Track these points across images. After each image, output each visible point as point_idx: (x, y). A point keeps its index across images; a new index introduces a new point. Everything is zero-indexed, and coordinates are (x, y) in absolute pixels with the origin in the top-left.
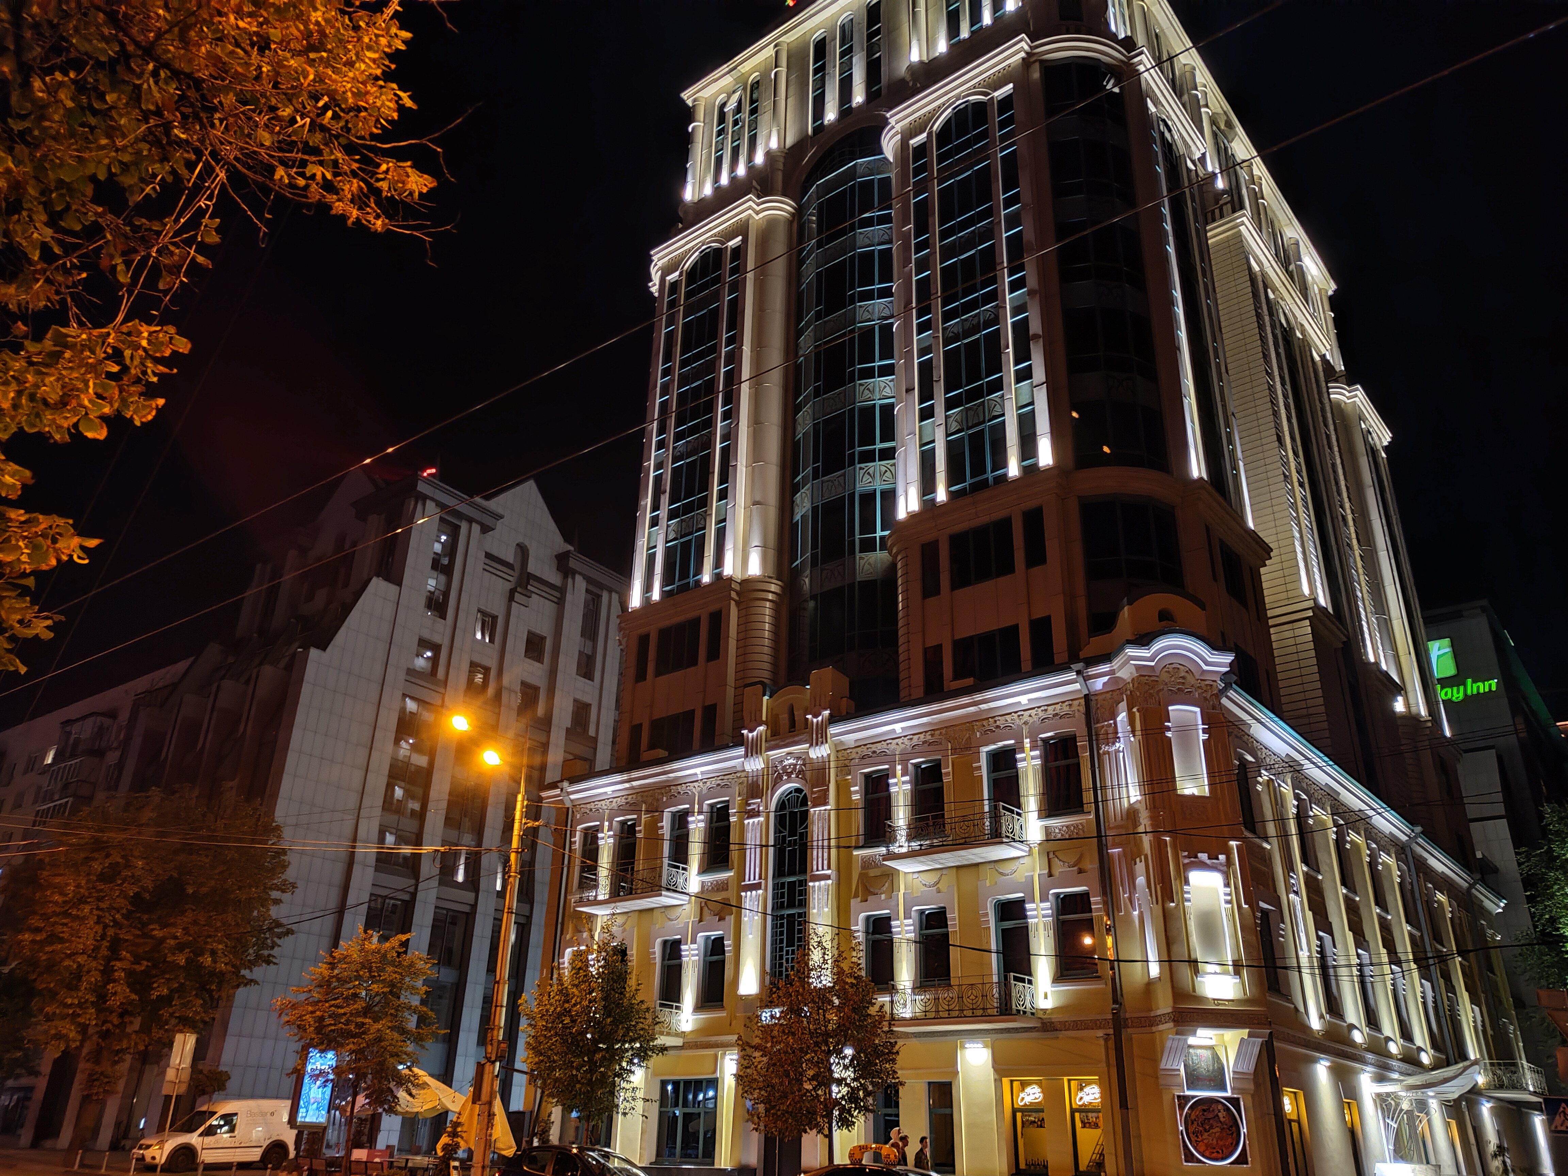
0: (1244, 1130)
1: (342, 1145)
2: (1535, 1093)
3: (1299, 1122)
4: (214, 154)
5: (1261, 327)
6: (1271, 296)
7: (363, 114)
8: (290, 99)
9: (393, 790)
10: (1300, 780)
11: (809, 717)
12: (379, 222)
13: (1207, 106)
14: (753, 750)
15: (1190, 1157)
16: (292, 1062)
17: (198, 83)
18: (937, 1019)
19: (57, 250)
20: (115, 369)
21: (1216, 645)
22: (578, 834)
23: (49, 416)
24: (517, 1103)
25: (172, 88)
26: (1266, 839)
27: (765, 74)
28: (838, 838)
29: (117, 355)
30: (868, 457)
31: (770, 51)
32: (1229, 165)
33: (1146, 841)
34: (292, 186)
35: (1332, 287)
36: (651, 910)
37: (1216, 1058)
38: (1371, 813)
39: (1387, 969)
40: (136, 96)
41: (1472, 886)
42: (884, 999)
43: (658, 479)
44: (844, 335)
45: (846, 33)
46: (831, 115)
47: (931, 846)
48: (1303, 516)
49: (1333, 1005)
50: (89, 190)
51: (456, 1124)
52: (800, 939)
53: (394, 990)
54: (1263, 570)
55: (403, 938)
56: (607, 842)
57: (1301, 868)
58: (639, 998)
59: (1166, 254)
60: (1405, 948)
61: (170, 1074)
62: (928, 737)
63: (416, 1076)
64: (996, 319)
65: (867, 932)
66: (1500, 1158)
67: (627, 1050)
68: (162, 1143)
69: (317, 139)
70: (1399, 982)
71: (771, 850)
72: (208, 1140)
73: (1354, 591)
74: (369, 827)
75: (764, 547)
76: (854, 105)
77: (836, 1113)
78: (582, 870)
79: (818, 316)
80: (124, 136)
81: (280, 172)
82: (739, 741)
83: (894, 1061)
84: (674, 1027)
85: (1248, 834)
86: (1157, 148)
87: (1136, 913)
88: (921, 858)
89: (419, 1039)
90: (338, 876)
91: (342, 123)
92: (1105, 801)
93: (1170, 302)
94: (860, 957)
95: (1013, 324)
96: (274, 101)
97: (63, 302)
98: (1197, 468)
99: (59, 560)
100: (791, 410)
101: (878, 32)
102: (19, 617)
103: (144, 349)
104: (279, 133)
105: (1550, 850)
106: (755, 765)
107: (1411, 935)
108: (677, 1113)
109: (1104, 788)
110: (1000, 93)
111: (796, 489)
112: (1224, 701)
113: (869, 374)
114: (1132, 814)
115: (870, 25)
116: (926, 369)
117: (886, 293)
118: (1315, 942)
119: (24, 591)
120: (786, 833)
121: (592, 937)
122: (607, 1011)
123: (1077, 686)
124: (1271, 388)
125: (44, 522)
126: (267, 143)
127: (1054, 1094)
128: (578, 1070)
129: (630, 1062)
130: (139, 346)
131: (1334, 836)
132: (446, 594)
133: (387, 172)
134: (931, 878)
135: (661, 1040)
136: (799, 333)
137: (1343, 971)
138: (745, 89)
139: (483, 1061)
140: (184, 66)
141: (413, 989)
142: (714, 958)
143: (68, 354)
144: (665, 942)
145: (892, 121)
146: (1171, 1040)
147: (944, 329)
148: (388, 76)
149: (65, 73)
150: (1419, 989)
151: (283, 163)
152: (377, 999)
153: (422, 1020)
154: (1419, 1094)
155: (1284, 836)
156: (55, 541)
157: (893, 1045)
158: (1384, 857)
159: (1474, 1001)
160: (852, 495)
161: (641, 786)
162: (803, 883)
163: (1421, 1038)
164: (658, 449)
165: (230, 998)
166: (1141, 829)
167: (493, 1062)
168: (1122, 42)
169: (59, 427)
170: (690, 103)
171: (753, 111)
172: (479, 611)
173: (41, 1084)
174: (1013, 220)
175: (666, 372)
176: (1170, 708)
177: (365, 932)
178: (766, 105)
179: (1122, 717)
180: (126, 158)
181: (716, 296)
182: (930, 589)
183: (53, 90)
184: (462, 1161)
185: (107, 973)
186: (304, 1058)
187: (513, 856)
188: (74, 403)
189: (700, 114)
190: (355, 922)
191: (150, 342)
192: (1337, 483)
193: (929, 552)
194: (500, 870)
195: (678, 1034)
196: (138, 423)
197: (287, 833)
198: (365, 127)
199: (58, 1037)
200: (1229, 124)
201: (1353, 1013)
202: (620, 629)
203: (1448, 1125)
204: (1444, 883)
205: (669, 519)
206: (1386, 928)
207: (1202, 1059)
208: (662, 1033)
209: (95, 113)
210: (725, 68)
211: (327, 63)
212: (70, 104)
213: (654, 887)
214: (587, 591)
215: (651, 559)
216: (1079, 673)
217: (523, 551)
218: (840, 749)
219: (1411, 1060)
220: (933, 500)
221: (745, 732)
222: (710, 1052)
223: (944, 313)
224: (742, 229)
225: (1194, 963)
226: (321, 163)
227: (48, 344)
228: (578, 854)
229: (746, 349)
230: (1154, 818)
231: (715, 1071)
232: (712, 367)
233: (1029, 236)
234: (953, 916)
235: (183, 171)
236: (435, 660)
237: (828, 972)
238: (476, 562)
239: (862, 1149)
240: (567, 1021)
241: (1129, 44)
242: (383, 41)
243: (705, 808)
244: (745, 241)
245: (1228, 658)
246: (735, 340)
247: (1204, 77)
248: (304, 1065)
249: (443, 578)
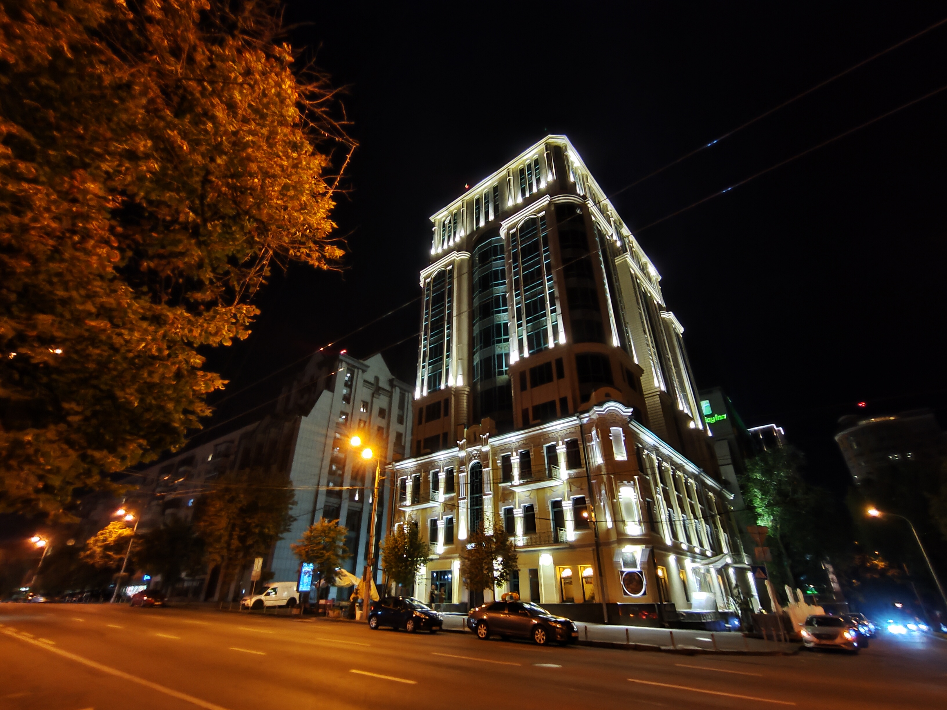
0: (645, 582)
1: (316, 599)
2: (748, 565)
3: (664, 579)
4: (269, 246)
5: (636, 292)
6: (638, 281)
7: (320, 230)
8: (294, 226)
9: (332, 467)
10: (659, 453)
11: (481, 436)
12: (325, 267)
13: (612, 217)
14: (462, 448)
15: (626, 594)
16: (297, 568)
17: (263, 223)
18: (532, 545)
19: (214, 280)
20: (234, 321)
21: (627, 405)
22: (399, 481)
23: (211, 338)
24: (380, 581)
25: (255, 225)
26: (647, 475)
27: (459, 210)
28: (493, 480)
29: (235, 316)
30: (499, 341)
31: (460, 203)
32: (621, 237)
33: (605, 477)
34: (295, 255)
35: (660, 278)
36: (426, 508)
37: (633, 557)
38: (684, 464)
39: (693, 521)
40: (242, 228)
41: (722, 489)
42: (512, 539)
43: (424, 352)
44: (489, 299)
45: (486, 196)
46: (482, 224)
47: (527, 482)
48: (654, 358)
49: (675, 535)
50: (226, 259)
51: (357, 590)
52: (481, 518)
53: (334, 540)
54: (641, 378)
55: (337, 521)
56: (409, 484)
57: (661, 485)
58: (422, 541)
59: (601, 268)
60: (699, 513)
61: (254, 573)
62: (525, 442)
63: (342, 572)
64: (543, 291)
65: (505, 514)
66: (737, 589)
67: (418, 561)
68: (251, 599)
69: (304, 239)
70: (698, 525)
71: (469, 485)
72: (268, 597)
73: (674, 384)
74: (324, 481)
75: (463, 375)
76: (490, 220)
77: (496, 582)
78: (401, 494)
79: (480, 292)
80: (238, 241)
81: (291, 252)
82: (457, 445)
83: (516, 562)
84: (435, 551)
85: (641, 473)
86: (596, 232)
87: (602, 504)
88: (524, 486)
89: (343, 558)
90: (312, 499)
91: (312, 234)
92: (589, 463)
93: (604, 284)
94: (503, 523)
95: (549, 293)
96: (289, 227)
97: (217, 298)
98: (616, 342)
99: (215, 388)
100: (471, 326)
101: (497, 195)
102: (200, 409)
103: (244, 314)
104: (291, 238)
105: (748, 476)
106: (462, 454)
107: (701, 509)
108: (438, 583)
109: (588, 458)
110: (540, 215)
111: (474, 353)
112: (630, 425)
113: (499, 312)
114: (599, 467)
115: (494, 193)
116: (519, 310)
117: (504, 284)
118: (667, 512)
119: (202, 400)
120: (474, 478)
121: (405, 519)
122: (411, 546)
123: (577, 422)
124: (641, 314)
125: (209, 375)
126: (287, 241)
127: (575, 572)
128: (401, 568)
129: (420, 565)
130: (243, 313)
131: (672, 473)
132: (350, 394)
133: (328, 250)
134: (528, 493)
135: (431, 557)
136: (473, 298)
137: (677, 523)
138: (452, 216)
139: (366, 566)
140: (257, 217)
141: (341, 540)
142: (450, 525)
143: (218, 316)
144: (432, 520)
145: (503, 225)
146: (617, 551)
147: (525, 296)
148: (328, 217)
149: (218, 221)
150: (705, 528)
151: (293, 248)
152: (328, 544)
153: (344, 551)
154: (706, 567)
155: (654, 474)
156: (213, 382)
157: (516, 556)
158: (690, 480)
159: (725, 531)
160: (494, 356)
161: (422, 463)
162: (481, 497)
163: (707, 546)
164: (424, 341)
165: (274, 546)
166: (603, 473)
167: (370, 566)
168: (582, 197)
169: (215, 342)
170: (433, 221)
171: (455, 223)
172: (362, 401)
173: (207, 577)
174: (547, 258)
175: (426, 314)
176: (611, 428)
177: (323, 519)
178: (459, 221)
179: (594, 432)
180: (239, 248)
181: (444, 287)
182: (523, 388)
183: (214, 227)
184: (360, 603)
185: (231, 536)
186: (301, 566)
187: (376, 490)
188: (220, 333)
189: (437, 224)
190: (319, 515)
191: (246, 311)
192: (666, 347)
193: (522, 375)
194: (371, 495)
195: (437, 554)
196: (242, 339)
197: (294, 483)
198: (320, 235)
199: (214, 560)
200: (620, 223)
201: (682, 538)
202: (412, 406)
203: (718, 577)
204: (711, 489)
205: (429, 366)
206: (692, 506)
207: (628, 557)
208: (431, 554)
209: (228, 233)
210: (445, 209)
211: (307, 214)
212: (220, 231)
213: (427, 500)
214: (400, 393)
215: (423, 380)
216: (578, 417)
217: (377, 379)
218: (493, 447)
219: (703, 554)
220: (523, 356)
221: (458, 442)
222: (449, 560)
223: (524, 290)
224: (452, 263)
225: (623, 521)
226: (306, 248)
227: (211, 313)
228: (399, 489)
229: (455, 304)
230: (607, 469)
231: (451, 568)
232: (443, 311)
233: (553, 263)
234: (536, 507)
235: (257, 251)
236: (346, 419)
237: (492, 530)
238: (360, 383)
239: (506, 595)
240: (396, 550)
241: (584, 197)
242: (326, 206)
243: (445, 470)
244: (453, 267)
245: (631, 410)
246: (451, 302)
247: (611, 208)
248: (301, 569)
249: (349, 389)
